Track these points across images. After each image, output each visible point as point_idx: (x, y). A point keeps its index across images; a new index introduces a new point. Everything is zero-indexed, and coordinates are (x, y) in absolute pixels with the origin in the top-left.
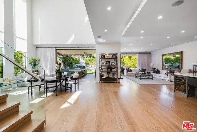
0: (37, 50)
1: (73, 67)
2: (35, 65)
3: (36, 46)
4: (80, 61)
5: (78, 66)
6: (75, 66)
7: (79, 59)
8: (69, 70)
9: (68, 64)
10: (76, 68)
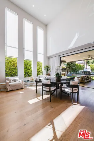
0: (49, 60)
1: (78, 72)
2: (48, 70)
3: (49, 57)
4: (84, 67)
5: (82, 72)
6: (79, 71)
7: (84, 66)
8: (74, 75)
9: (73, 70)
10: (81, 73)
